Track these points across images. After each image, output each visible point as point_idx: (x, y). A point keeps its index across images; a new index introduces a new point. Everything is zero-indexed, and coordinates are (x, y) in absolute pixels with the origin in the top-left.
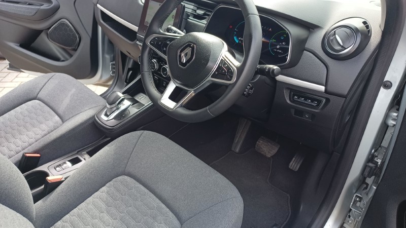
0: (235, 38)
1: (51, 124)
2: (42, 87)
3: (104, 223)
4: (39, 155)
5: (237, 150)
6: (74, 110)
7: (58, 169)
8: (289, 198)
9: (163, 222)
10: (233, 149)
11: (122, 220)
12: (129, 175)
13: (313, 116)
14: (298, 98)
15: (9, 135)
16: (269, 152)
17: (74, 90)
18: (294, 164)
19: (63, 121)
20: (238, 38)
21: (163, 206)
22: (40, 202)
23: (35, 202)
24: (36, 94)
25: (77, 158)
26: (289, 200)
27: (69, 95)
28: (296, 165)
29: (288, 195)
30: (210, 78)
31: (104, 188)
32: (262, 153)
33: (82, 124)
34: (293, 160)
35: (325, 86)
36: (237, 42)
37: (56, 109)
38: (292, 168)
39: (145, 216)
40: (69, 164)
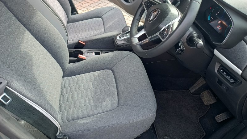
0: (209, 16)
1: (99, 32)
2: (106, 12)
3: (89, 86)
4: (84, 44)
5: (192, 91)
6: (111, 29)
7: (88, 53)
8: (204, 135)
9: (110, 100)
10: (190, 89)
11: (96, 89)
12: (113, 71)
13: (228, 88)
14: (223, 72)
15: (78, 31)
16: (207, 102)
17: (117, 19)
18: (219, 117)
19: (104, 33)
20: (210, 17)
21: (116, 93)
22: (71, 64)
23: (69, 63)
24: (102, 15)
25: (100, 53)
26: (203, 136)
27: (114, 21)
28: (220, 119)
29: (205, 133)
30: (157, 34)
31: (99, 72)
32: (203, 100)
33: (109, 37)
34: (220, 115)
35: (242, 71)
36: (209, 20)
37: (105, 25)
38: (216, 119)
39: (105, 93)
40: (94, 54)
